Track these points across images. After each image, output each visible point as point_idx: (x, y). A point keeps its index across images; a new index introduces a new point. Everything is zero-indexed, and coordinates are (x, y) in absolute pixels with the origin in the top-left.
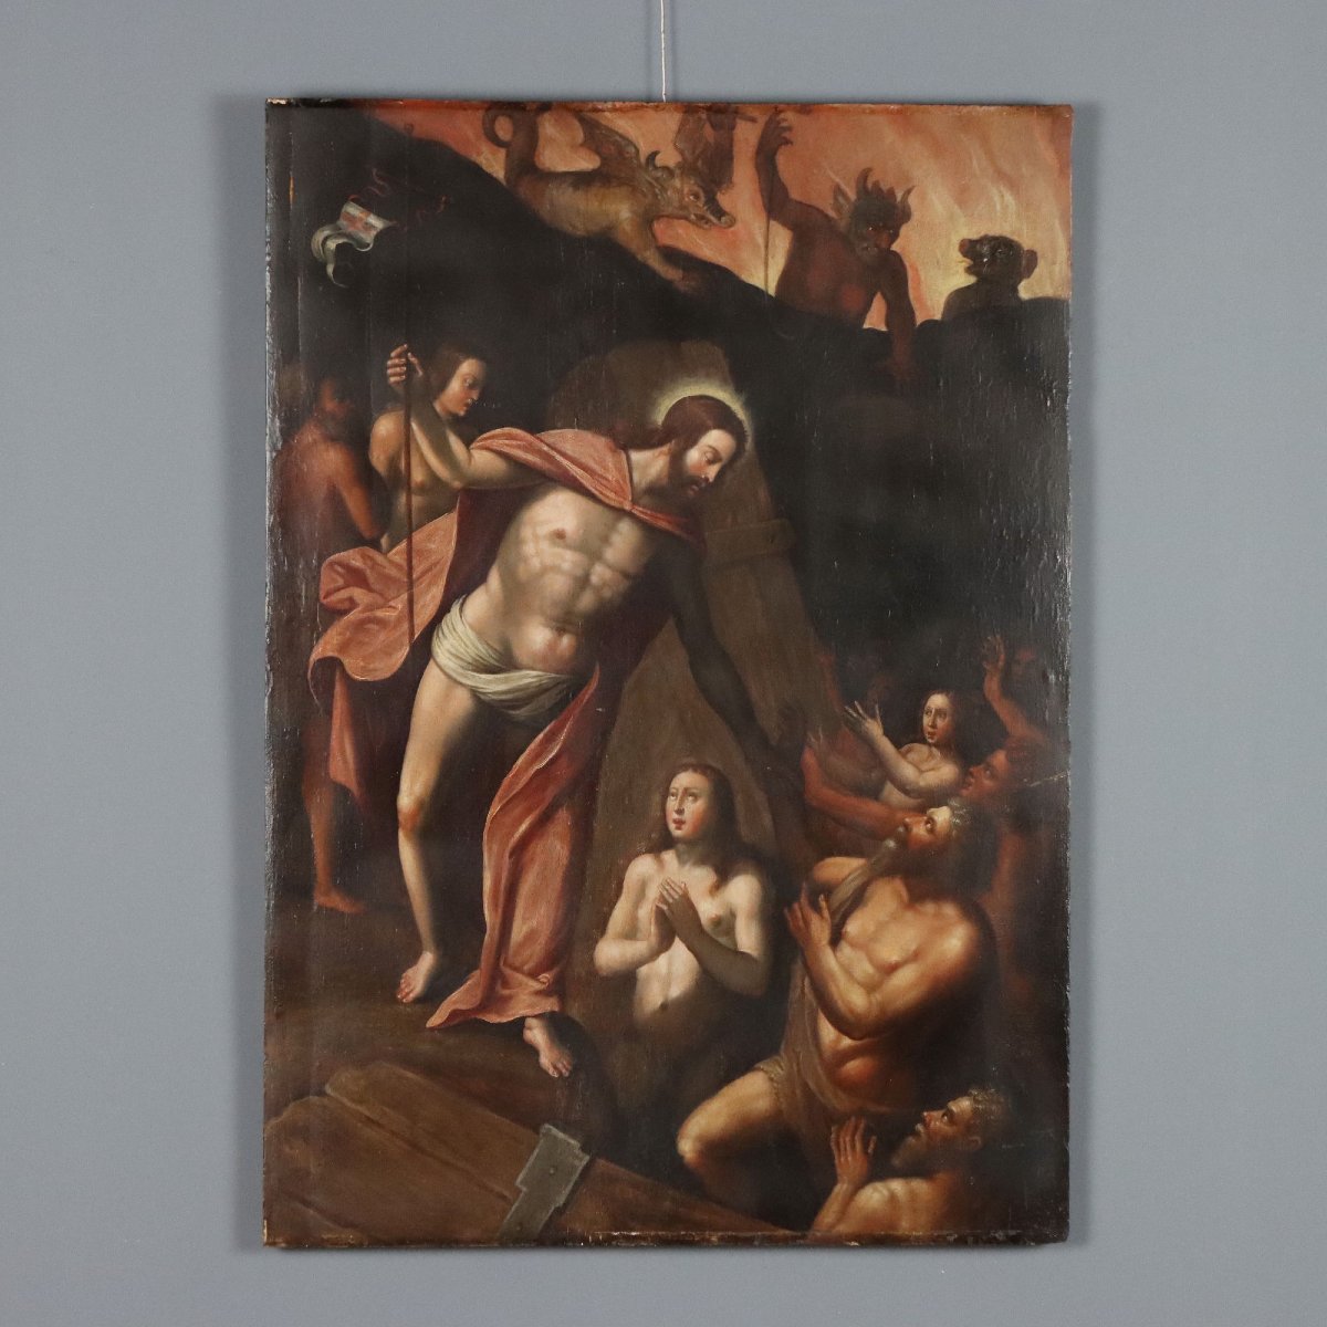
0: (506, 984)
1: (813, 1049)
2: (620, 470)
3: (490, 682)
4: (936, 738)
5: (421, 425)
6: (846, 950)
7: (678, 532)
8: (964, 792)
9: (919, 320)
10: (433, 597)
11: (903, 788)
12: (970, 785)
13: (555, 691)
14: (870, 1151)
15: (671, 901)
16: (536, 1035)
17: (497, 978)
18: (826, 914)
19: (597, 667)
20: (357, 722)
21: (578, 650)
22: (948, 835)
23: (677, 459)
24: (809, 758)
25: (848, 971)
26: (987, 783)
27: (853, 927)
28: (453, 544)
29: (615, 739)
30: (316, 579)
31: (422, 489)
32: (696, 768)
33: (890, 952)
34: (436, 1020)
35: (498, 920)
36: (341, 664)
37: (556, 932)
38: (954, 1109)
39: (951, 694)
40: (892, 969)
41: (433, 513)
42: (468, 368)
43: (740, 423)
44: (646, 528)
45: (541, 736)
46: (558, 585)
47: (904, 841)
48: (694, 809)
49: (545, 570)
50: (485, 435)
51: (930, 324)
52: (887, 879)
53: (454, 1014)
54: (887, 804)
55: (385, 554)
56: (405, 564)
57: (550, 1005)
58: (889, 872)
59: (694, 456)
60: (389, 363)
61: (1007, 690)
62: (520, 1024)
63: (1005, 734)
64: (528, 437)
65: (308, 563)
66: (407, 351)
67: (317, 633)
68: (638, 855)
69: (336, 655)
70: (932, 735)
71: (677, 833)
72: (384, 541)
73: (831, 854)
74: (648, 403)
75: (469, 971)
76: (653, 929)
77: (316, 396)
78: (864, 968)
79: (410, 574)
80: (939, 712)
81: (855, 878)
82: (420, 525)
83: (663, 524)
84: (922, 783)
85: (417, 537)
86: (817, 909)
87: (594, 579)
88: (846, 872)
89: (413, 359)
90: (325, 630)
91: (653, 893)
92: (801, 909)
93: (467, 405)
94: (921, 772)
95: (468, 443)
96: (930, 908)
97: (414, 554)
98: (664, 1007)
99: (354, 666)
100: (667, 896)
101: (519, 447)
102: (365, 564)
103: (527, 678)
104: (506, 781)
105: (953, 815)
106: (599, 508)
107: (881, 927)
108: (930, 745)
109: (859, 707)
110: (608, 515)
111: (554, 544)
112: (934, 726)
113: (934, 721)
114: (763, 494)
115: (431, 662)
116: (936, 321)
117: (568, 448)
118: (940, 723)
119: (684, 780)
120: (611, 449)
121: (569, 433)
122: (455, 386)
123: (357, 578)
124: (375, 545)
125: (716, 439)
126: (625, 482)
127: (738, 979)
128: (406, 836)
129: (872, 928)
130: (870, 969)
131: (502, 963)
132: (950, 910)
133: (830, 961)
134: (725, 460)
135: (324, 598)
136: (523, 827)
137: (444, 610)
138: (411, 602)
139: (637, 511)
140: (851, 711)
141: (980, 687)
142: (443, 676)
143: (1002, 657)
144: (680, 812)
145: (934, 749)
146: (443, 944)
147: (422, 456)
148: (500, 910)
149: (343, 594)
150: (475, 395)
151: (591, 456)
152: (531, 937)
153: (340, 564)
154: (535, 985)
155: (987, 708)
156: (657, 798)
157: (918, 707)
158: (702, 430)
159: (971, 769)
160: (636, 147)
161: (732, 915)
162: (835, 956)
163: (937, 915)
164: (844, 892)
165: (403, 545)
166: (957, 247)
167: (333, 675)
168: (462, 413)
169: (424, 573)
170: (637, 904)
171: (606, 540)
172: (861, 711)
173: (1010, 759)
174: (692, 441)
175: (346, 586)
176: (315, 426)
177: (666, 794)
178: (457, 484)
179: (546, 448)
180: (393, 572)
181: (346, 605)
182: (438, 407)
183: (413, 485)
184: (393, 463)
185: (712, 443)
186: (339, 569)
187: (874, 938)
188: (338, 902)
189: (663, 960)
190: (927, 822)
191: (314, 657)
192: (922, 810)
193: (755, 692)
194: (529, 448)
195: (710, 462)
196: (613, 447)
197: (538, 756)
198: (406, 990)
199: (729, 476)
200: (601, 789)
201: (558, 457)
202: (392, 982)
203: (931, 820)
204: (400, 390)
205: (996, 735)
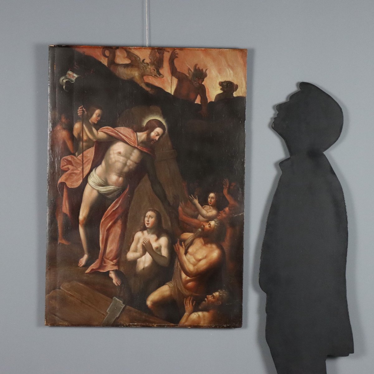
0: (105, 263)
1: (180, 280)
2: (134, 137)
3: (102, 189)
4: (211, 204)
5: (86, 126)
6: (188, 256)
7: (149, 153)
8: (218, 217)
9: (209, 101)
10: (88, 168)
11: (203, 216)
12: (220, 215)
13: (117, 191)
14: (194, 305)
15: (146, 243)
16: (112, 275)
17: (103, 261)
18: (184, 247)
19: (128, 186)
20: (69, 198)
21: (124, 181)
22: (214, 228)
23: (149, 135)
24: (180, 208)
25: (189, 261)
26: (224, 215)
27: (190, 250)
28: (93, 155)
29: (132, 203)
30: (60, 163)
31: (86, 141)
32: (152, 211)
33: (199, 256)
34: (88, 271)
35: (103, 247)
36: (66, 183)
37: (117, 250)
38: (214, 295)
39: (215, 193)
40: (200, 260)
41: (88, 147)
42: (98, 112)
43: (164, 126)
44: (141, 152)
45: (114, 202)
46: (119, 165)
47: (203, 229)
48: (152, 220)
49: (116, 161)
50: (101, 128)
51: (211, 102)
52: (199, 238)
53: (92, 270)
54: (199, 220)
55: (77, 157)
56: (81, 160)
57: (116, 268)
58: (199, 236)
59: (153, 134)
60: (78, 110)
61: (229, 193)
62: (108, 272)
63: (229, 203)
64: (112, 129)
65: (58, 159)
66: (83, 107)
67: (60, 176)
68: (138, 231)
69: (64, 181)
70: (210, 203)
71: (147, 226)
72: (76, 154)
73: (185, 232)
74: (141, 121)
75: (96, 259)
76: (141, 250)
77: (60, 118)
78: (193, 260)
79: (83, 162)
80: (212, 198)
81: (191, 238)
82: (85, 150)
83: (145, 150)
84: (208, 215)
85: (85, 153)
86: (181, 245)
87: (128, 164)
88: (189, 236)
89: (84, 109)
90: (62, 176)
91: (141, 241)
92: (177, 245)
93: (97, 121)
94: (208, 212)
95: (97, 130)
96: (209, 245)
97: (84, 157)
98: (144, 269)
99: (69, 184)
100: (145, 242)
101: (110, 131)
102: (72, 159)
103: (111, 188)
104: (106, 213)
105: (215, 223)
106: (129, 147)
107: (197, 250)
108: (210, 206)
109: (192, 196)
110: (131, 148)
111: (118, 155)
112: (211, 201)
113: (211, 199)
114: (170, 143)
115: (88, 183)
116: (213, 102)
117: (122, 132)
118: (212, 200)
119: (149, 213)
120: (133, 132)
121: (122, 128)
122: (94, 116)
123: (70, 163)
124: (74, 154)
125: (158, 130)
126: (136, 140)
127: (162, 262)
128: (81, 226)
129: (195, 250)
130: (194, 260)
131: (104, 257)
132: (214, 246)
133: (184, 258)
134: (160, 135)
135: (62, 167)
136: (110, 224)
137: (91, 171)
138: (83, 169)
139: (139, 147)
140: (190, 197)
141: (222, 192)
142: (90, 187)
143: (228, 184)
144: (148, 221)
145: (211, 207)
146: (89, 252)
147: (86, 133)
148: (104, 245)
149: (66, 167)
150: (99, 118)
151: (128, 134)
152: (111, 251)
153: (66, 159)
154: (112, 263)
155: (224, 197)
156: (143, 218)
157: (207, 197)
158: (155, 128)
159: (220, 212)
160: (140, 58)
161: (161, 247)
162: (186, 257)
163: (211, 247)
164: (188, 241)
165: (81, 155)
166: (218, 83)
167: (64, 186)
168: (96, 123)
169: (86, 162)
170: (137, 244)
171: (131, 154)
172: (193, 197)
173: (229, 209)
174: (152, 130)
175: (67, 165)
176: (60, 125)
177: (145, 217)
178: (95, 140)
179: (116, 132)
180: (78, 161)
181: (67, 169)
182: (90, 121)
183: (84, 140)
184: (79, 135)
185: (157, 131)
186: (65, 160)
187: (195, 253)
188: (64, 242)
189: (143, 257)
190: (209, 225)
191: (59, 182)
192: (208, 221)
193: (167, 193)
194: (112, 132)
195: (157, 136)
196: (133, 131)
197: (113, 207)
198: (81, 264)
199: (161, 139)
200: (129, 215)
201: (120, 134)
202: (77, 262)
203: (210, 224)
204: (81, 117)
205: (226, 204)
